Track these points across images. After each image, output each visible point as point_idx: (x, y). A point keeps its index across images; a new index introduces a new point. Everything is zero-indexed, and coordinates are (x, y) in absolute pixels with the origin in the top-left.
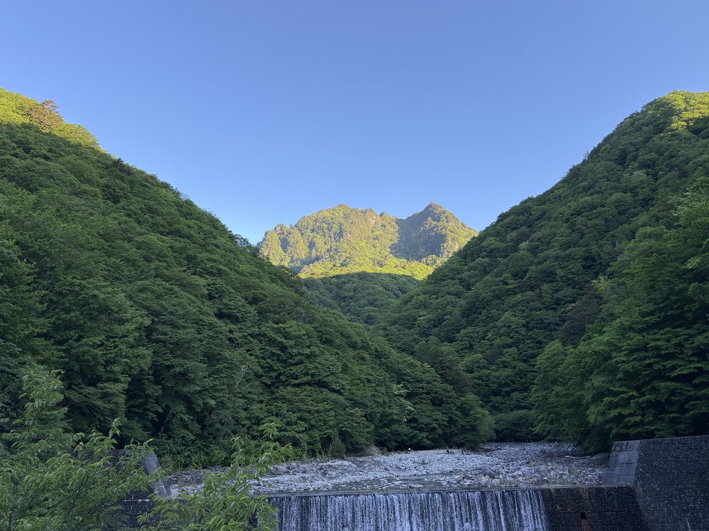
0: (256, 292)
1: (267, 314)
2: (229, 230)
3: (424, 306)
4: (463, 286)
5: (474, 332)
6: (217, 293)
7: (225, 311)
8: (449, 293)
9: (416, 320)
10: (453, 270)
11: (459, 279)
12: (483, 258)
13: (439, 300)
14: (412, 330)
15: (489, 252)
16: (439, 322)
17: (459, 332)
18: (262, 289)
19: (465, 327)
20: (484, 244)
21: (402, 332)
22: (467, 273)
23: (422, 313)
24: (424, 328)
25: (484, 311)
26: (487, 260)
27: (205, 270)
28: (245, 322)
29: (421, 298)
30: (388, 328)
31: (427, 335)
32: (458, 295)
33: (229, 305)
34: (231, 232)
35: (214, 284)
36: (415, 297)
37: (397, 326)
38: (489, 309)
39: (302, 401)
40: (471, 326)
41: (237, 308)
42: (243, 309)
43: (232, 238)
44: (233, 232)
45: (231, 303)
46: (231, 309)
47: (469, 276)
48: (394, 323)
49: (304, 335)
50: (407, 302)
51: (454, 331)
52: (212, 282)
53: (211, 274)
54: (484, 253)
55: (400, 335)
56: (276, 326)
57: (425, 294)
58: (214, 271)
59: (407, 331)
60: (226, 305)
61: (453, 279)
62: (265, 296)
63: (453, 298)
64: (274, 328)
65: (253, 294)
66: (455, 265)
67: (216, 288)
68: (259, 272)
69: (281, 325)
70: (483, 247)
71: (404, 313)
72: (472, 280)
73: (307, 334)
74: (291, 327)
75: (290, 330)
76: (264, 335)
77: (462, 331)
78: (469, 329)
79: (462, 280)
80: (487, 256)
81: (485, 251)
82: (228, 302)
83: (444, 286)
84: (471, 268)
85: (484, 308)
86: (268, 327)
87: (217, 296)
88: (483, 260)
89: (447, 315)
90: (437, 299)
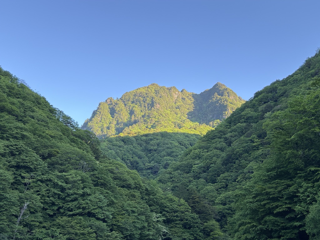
0: (52, 150)
1: (56, 166)
2: (51, 104)
3: (199, 157)
4: (226, 143)
5: (229, 176)
6: (17, 151)
7: (22, 164)
8: (216, 148)
9: (192, 167)
10: (221, 131)
11: (225, 138)
12: (242, 123)
13: (208, 153)
14: (188, 175)
15: (246, 119)
16: (206, 169)
17: (219, 176)
18: (58, 148)
19: (224, 172)
20: (243, 113)
21: (182, 176)
22: (229, 134)
23: (196, 162)
24: (197, 173)
25: (237, 161)
26: (244, 124)
27: (12, 135)
28: (37, 171)
29: (197, 151)
30: (173, 173)
31: (199, 178)
32: (222, 150)
33: (25, 160)
34: (52, 106)
35: (16, 145)
36: (193, 151)
37: (179, 171)
38: (240, 159)
39: (72, 227)
40: (228, 172)
41: (31, 161)
42: (35, 163)
43: (52, 111)
44: (53, 106)
45: (27, 158)
46: (27, 162)
47: (231, 136)
48: (177, 169)
49: (80, 180)
50: (187, 154)
51: (216, 176)
52: (14, 143)
53: (16, 138)
54: (243, 120)
55: (180, 178)
56: (60, 174)
57: (200, 148)
58: (19, 136)
59: (185, 175)
60: (23, 160)
61: (220, 138)
62: (58, 153)
63: (218, 152)
64: (58, 176)
65: (49, 151)
66: (223, 128)
67: (17, 148)
68: (61, 135)
69: (64, 173)
70: (242, 116)
71: (184, 162)
72: (233, 139)
73: (81, 180)
74: (71, 175)
75: (69, 177)
76: (50, 180)
77: (221, 175)
78: (226, 174)
79: (226, 139)
80: (245, 122)
81: (244, 118)
82: (25, 158)
83: (213, 143)
84: (233, 130)
85: (237, 159)
86: (54, 175)
87: (17, 153)
88: (242, 124)
89: (212, 164)
90: (208, 152)
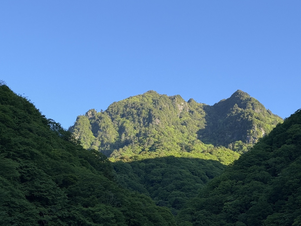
0: (67, 175)
1: (77, 197)
2: (42, 114)
3: (231, 191)
4: (269, 172)
5: (281, 218)
6: (29, 176)
7: (36, 194)
8: (256, 179)
9: (222, 205)
10: (259, 156)
11: (266, 165)
12: (288, 144)
13: (245, 186)
14: (219, 215)
15: (294, 139)
16: (245, 207)
17: (265, 217)
18: (73, 172)
19: (272, 213)
20: (289, 131)
21: (209, 217)
22: (272, 160)
23: (229, 198)
24: (231, 213)
25: (290, 197)
26: (292, 146)
27: (18, 153)
28: (55, 204)
29: (228, 183)
30: (196, 213)
31: (234, 221)
32: (264, 181)
33: (40, 188)
34: (44, 116)
35: (26, 167)
36: (222, 182)
37: (204, 211)
38: (295, 195)
40: (277, 212)
41: (48, 191)
42: (53, 192)
43: (45, 122)
44: (46, 117)
45: (42, 186)
46: (42, 192)
47: (275, 162)
48: (202, 208)
49: (113, 219)
50: (214, 187)
51: (261, 217)
52: (24, 165)
53: (24, 157)
54: (290, 140)
55: (207, 220)
56: (85, 209)
57: (231, 178)
58: (27, 154)
59: (214, 216)
60: (37, 188)
61: (259, 164)
62: (75, 179)
63: (260, 184)
64: (83, 211)
65: (64, 177)
66: (261, 151)
67: (28, 171)
68: (70, 156)
69: (90, 208)
70: (288, 134)
71: (211, 198)
72: (279, 166)
73: (115, 218)
74: (100, 210)
75: (99, 213)
76: (74, 218)
77: (269, 217)
78: (276, 215)
79: (268, 166)
80: (292, 143)
81: (291, 137)
82: (40, 185)
83: (250, 172)
84: (277, 154)
85: (290, 194)
86: (78, 210)
87: (29, 178)
88: (289, 146)
89: (253, 200)
90: (243, 184)
